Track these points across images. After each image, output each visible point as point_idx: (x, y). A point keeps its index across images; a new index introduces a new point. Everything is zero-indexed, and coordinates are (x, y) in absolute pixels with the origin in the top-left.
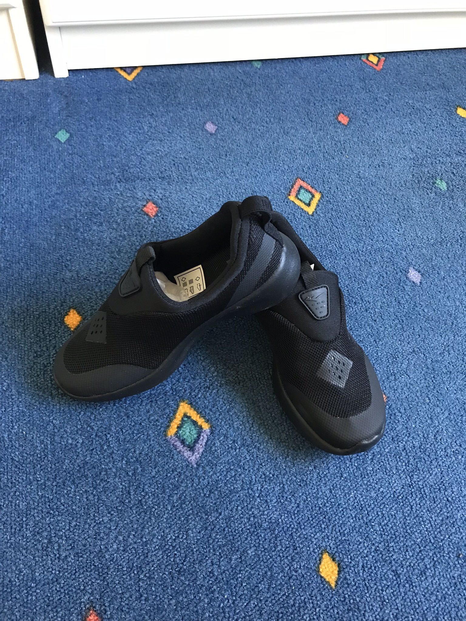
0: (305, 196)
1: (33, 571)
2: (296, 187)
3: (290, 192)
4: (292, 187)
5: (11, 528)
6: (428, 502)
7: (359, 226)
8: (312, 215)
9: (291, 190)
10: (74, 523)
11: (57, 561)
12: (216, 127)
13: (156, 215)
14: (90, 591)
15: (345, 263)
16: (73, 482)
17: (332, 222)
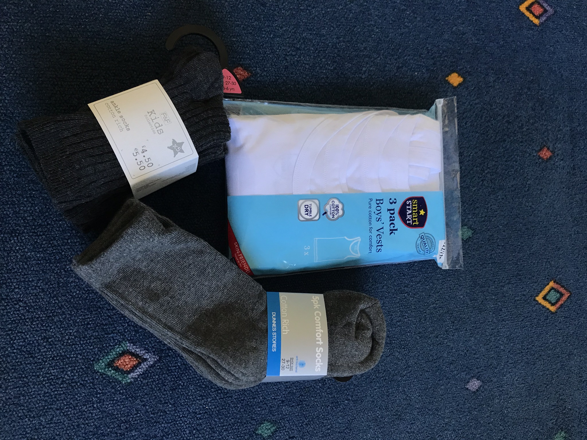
1: (280, 37)
2: (562, 290)
3: (557, 283)
4: (563, 286)
5: (309, 23)
8: (535, 300)
9: (559, 284)
10: (307, 66)
11: (285, 53)
13: (540, 158)
14: (263, 74)
16: (335, 69)
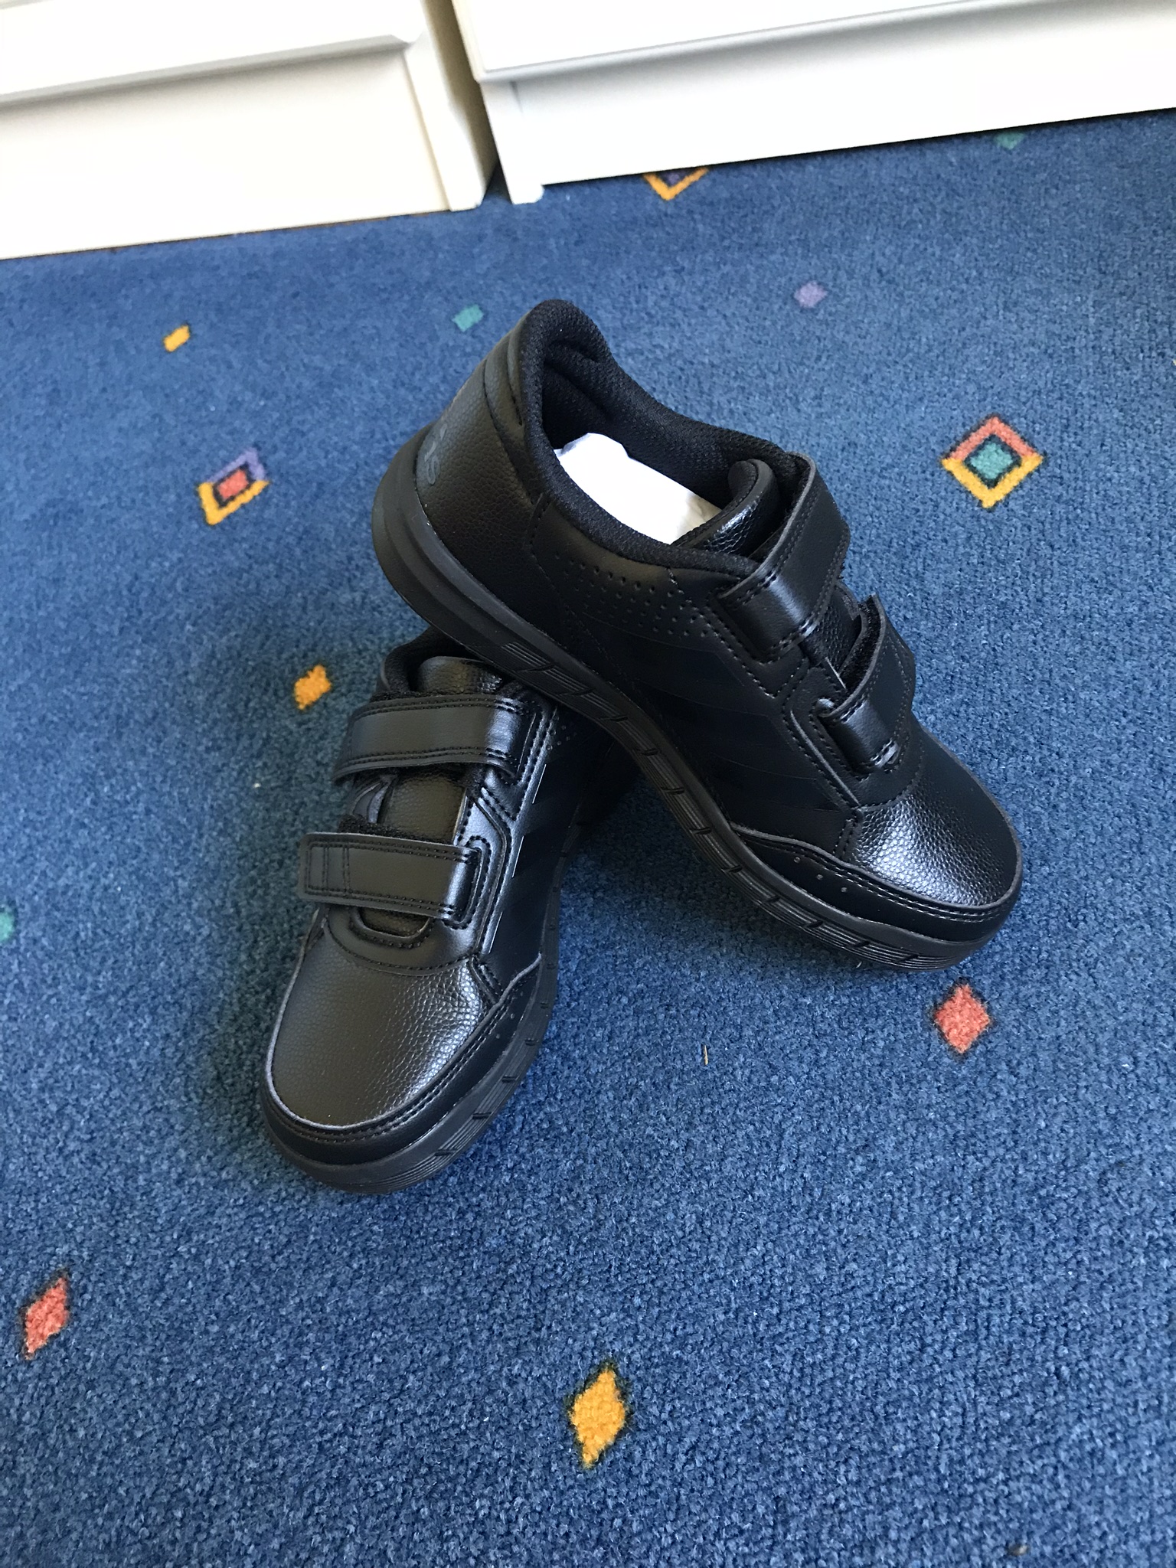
0: (992, 460)
2: (976, 439)
3: (953, 449)
4: (966, 437)
6: (985, 1355)
7: (1124, 548)
8: (990, 511)
9: (958, 443)
12: (825, 294)
14: (79, 1238)
15: (1035, 643)
17: (1043, 532)
